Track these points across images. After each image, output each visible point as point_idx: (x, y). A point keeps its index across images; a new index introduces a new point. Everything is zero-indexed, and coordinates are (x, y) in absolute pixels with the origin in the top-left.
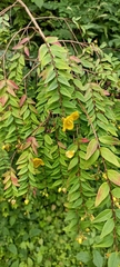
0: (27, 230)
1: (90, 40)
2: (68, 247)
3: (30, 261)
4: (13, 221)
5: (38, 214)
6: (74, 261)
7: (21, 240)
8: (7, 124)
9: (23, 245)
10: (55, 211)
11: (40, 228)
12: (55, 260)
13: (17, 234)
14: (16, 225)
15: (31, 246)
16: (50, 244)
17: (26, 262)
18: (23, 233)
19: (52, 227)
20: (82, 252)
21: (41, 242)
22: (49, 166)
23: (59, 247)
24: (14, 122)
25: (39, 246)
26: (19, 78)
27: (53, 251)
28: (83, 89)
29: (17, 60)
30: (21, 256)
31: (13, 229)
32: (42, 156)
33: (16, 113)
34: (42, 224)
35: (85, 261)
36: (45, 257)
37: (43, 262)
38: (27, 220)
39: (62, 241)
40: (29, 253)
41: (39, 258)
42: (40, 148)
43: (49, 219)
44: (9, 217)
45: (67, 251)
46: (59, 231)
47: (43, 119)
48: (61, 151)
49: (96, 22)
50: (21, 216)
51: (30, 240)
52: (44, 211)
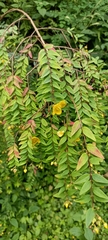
0: (27, 207)
1: (81, 46)
2: (62, 222)
3: (29, 234)
4: (15, 198)
5: (36, 193)
6: (67, 236)
7: (22, 215)
8: (13, 109)
9: (24, 220)
10: (52, 192)
11: (38, 205)
12: (51, 234)
13: (18, 210)
14: (17, 202)
15: (30, 221)
16: (47, 220)
17: (25, 235)
18: (23, 209)
19: (49, 205)
20: (75, 227)
21: (39, 217)
22: (44, 143)
23: (54, 222)
24: (18, 108)
25: (37, 221)
26: (23, 75)
27: (49, 226)
28: (72, 84)
29: (22, 61)
30: (21, 229)
31: (15, 205)
32: (39, 136)
33: (20, 101)
34: (40, 202)
35: (78, 235)
36: (43, 231)
37: (40, 235)
38: (27, 198)
39: (57, 218)
40: (28, 227)
41: (37, 231)
42: (38, 129)
43: (46, 198)
44: (12, 195)
45: (62, 226)
46: (55, 209)
47: (41, 106)
48: (54, 132)
49: (91, 28)
50: (22, 194)
51: (29, 216)
52: (42, 191)
